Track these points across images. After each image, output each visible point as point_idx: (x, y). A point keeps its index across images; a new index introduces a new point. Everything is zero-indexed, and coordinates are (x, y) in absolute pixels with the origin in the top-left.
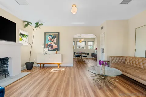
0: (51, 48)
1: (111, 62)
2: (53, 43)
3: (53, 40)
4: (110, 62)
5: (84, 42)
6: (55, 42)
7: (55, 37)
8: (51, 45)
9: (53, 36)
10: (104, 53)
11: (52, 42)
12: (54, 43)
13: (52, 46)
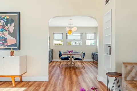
0: (4, 44)
1: (126, 78)
2: (7, 32)
3: (7, 27)
4: (123, 76)
5: (80, 34)
6: (12, 32)
7: (12, 21)
8: (3, 37)
9: (7, 19)
10: (110, 54)
11: (5, 32)
12: (10, 33)
13: (6, 40)
